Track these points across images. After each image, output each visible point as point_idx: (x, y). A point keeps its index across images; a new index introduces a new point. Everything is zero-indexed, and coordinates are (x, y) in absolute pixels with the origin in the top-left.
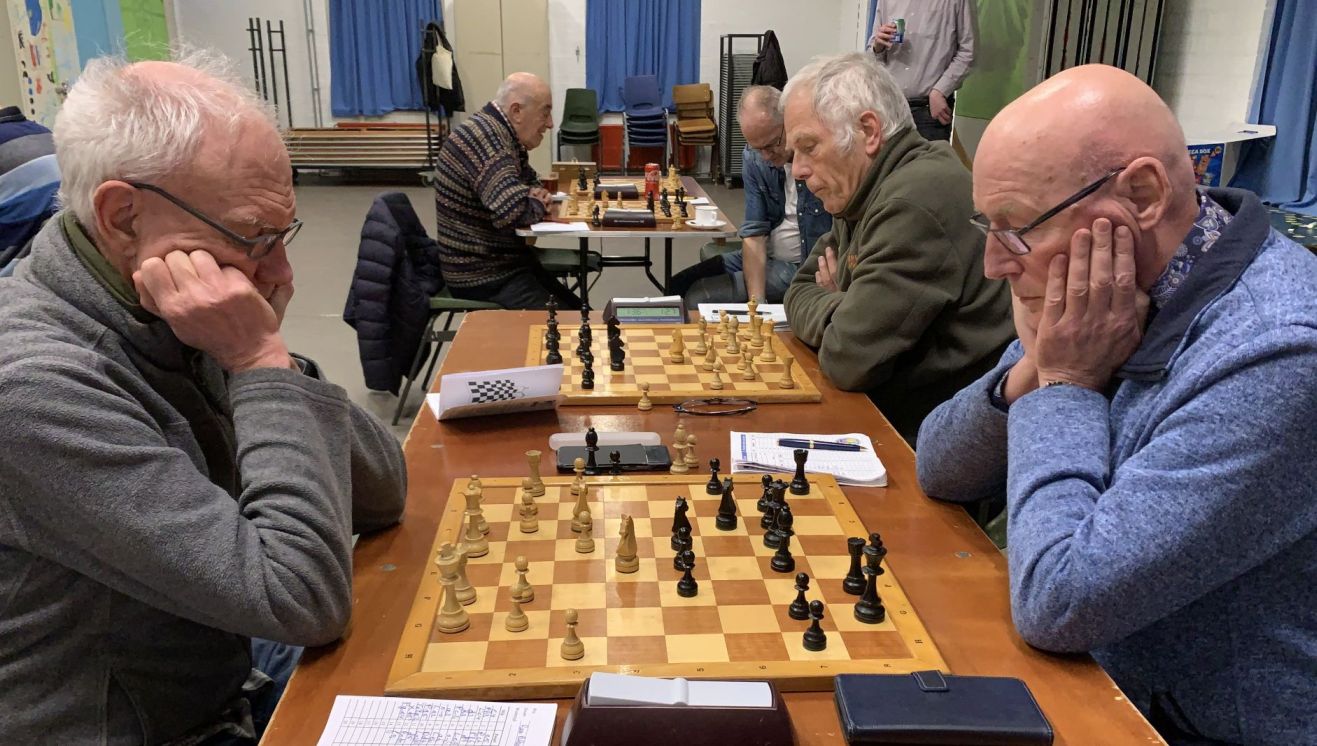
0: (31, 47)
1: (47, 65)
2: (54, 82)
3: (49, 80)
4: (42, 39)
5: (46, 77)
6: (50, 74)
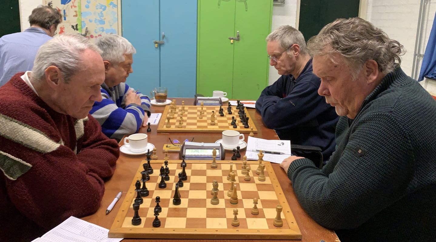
2: (77, 30)
3: (75, 29)
4: (71, 6)
5: (71, 27)
6: (74, 25)
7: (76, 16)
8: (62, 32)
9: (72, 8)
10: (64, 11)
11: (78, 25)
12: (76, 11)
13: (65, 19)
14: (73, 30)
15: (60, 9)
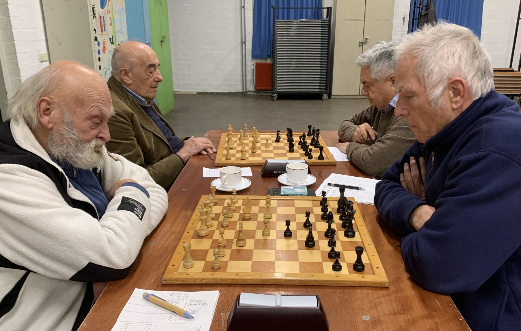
0: (100, 17)
1: (109, 31)
2: (113, 44)
3: (111, 42)
4: (107, 11)
5: (109, 40)
6: (111, 37)
7: (111, 24)
8: (104, 49)
9: (108, 14)
10: (103, 17)
11: (113, 37)
12: (110, 18)
13: (105, 31)
14: (111, 43)
15: (101, 16)
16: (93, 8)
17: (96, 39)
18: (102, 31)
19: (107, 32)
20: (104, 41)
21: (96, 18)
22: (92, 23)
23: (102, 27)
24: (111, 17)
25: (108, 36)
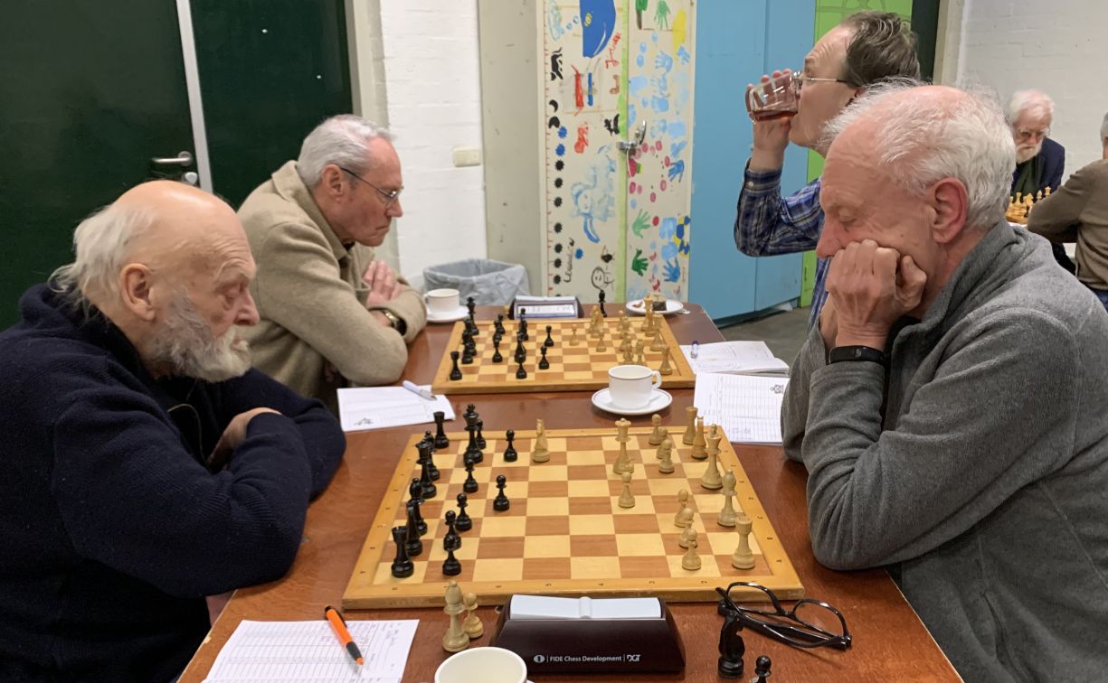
0: (578, 76)
1: (607, 104)
2: (617, 131)
4: (607, 61)
5: (604, 124)
6: (611, 118)
7: (616, 90)
8: (581, 145)
9: (607, 67)
10: (590, 75)
11: (619, 118)
12: (616, 77)
13: (590, 103)
14: (609, 132)
15: (580, 72)
16: (554, 58)
17: (554, 122)
18: (579, 104)
19: (599, 107)
20: (584, 127)
21: (561, 77)
22: (547, 89)
23: (581, 97)
24: (620, 74)
25: (602, 116)
